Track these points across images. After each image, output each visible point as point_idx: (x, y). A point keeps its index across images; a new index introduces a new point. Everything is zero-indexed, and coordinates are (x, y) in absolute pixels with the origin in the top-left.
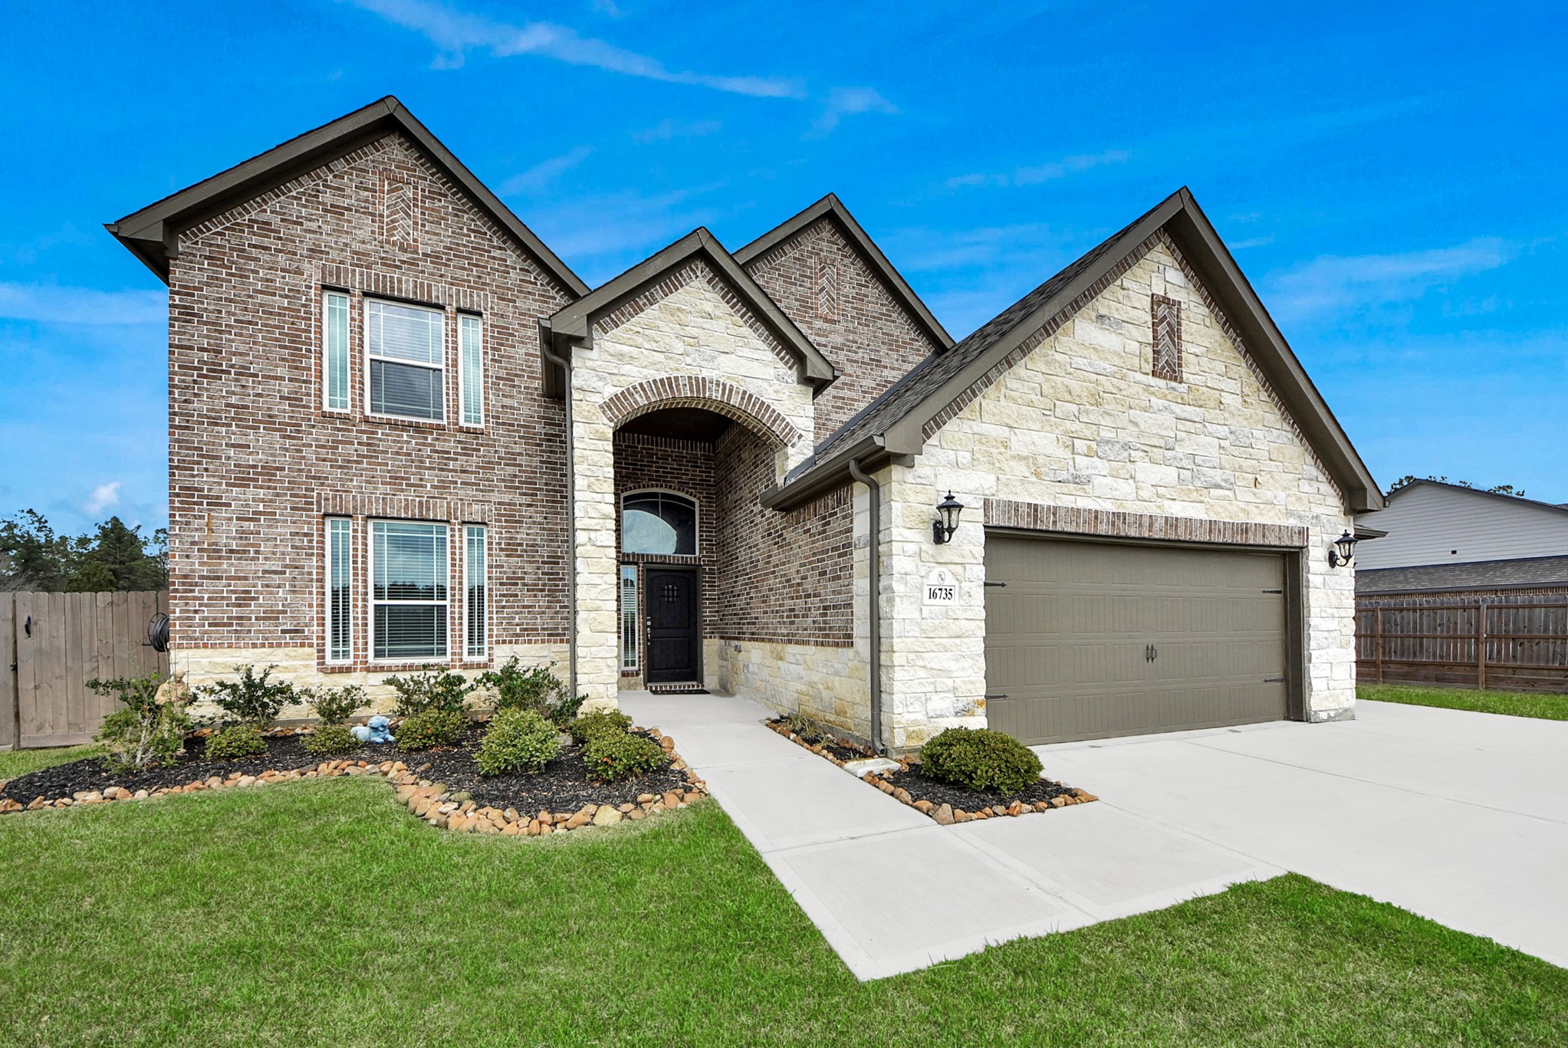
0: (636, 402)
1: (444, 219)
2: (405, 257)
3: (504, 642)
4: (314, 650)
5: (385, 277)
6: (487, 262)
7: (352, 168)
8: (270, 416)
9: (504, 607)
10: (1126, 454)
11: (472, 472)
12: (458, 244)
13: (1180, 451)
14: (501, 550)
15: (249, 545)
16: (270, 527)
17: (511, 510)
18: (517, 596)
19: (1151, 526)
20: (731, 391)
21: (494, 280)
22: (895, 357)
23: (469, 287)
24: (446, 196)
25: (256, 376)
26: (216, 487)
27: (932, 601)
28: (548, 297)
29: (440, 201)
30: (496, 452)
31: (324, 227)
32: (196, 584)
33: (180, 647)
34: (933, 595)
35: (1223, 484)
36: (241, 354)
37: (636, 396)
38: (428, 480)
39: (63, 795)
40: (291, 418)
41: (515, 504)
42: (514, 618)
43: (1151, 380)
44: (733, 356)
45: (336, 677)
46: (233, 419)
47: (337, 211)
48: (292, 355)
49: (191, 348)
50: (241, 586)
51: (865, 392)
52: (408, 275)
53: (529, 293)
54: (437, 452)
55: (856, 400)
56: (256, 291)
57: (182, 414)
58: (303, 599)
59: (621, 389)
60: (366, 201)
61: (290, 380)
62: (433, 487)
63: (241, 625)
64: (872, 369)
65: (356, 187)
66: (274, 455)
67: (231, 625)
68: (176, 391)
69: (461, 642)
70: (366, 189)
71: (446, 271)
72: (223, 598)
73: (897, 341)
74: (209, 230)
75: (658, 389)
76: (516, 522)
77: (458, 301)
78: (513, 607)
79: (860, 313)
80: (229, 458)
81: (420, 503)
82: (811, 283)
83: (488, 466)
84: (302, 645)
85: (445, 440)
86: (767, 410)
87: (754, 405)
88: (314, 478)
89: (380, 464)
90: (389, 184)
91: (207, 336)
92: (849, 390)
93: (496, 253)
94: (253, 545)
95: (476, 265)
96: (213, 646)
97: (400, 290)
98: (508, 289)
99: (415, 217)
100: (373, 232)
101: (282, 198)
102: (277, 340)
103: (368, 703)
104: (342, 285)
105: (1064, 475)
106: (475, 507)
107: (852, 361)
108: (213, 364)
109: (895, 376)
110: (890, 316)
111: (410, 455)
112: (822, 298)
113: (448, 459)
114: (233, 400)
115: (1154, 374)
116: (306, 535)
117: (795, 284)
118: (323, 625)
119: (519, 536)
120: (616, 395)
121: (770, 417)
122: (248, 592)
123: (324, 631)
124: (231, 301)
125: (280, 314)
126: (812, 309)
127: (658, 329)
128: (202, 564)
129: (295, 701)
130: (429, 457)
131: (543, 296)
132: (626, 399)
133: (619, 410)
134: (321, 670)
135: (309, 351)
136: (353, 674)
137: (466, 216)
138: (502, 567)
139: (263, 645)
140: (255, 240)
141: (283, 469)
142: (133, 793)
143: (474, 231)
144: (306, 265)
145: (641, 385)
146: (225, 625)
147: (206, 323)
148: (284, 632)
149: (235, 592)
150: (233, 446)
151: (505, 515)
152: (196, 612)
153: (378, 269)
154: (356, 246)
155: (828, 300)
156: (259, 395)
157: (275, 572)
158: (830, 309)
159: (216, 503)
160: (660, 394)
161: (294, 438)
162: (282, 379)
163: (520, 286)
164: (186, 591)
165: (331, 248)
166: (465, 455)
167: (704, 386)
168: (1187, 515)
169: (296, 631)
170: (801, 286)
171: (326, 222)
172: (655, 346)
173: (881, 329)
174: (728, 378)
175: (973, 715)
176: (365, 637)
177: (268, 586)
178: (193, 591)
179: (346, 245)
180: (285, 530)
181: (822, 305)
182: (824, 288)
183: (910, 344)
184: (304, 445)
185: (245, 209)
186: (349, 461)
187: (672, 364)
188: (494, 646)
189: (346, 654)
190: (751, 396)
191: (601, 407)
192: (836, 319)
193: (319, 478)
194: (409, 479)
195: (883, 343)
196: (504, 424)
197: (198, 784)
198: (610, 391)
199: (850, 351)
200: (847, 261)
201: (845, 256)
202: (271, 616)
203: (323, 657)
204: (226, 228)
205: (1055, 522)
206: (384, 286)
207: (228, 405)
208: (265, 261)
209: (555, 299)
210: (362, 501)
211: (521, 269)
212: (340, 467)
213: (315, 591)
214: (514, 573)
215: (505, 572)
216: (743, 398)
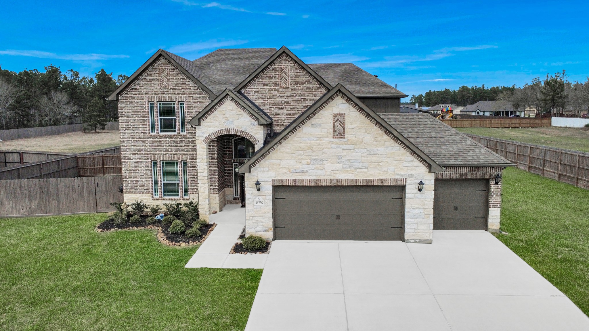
0: (212, 138)
1: (174, 77)
2: (166, 90)
3: (192, 193)
4: (151, 194)
5: (161, 97)
6: (185, 86)
7: (153, 68)
8: (139, 137)
9: (192, 184)
10: (322, 162)
11: (183, 147)
12: (178, 83)
13: (343, 159)
14: (191, 168)
15: (137, 169)
16: (141, 164)
17: (193, 157)
18: (195, 180)
19: (331, 182)
20: (237, 131)
21: (187, 91)
22: (311, 96)
23: (181, 95)
24: (175, 70)
25: (136, 127)
26: (130, 156)
27: (257, 204)
28: (201, 93)
29: (173, 72)
30: (189, 140)
31: (148, 86)
32: (128, 179)
33: (125, 193)
34: (257, 203)
35: (362, 167)
36: (133, 123)
37: (212, 136)
38: (173, 150)
39: (109, 229)
40: (144, 137)
41: (194, 155)
42: (194, 187)
43: (332, 140)
44: (238, 120)
45: (155, 201)
46: (132, 139)
47: (150, 81)
48: (143, 121)
49: (123, 123)
50: (135, 179)
51: (299, 110)
52: (167, 95)
53: (196, 93)
54: (175, 142)
55: (295, 114)
56: (135, 106)
57: (123, 139)
58: (148, 182)
59: (208, 135)
60: (157, 77)
61: (143, 127)
62: (174, 152)
63: (136, 188)
64: (302, 102)
65: (154, 73)
66: (141, 147)
67: (134, 188)
68: (121, 133)
69: (182, 193)
70: (156, 73)
71: (176, 91)
72: (133, 182)
73: (312, 90)
74: (125, 93)
75: (217, 133)
76: (194, 160)
77: (179, 99)
78: (194, 184)
79: (297, 82)
80: (132, 148)
81: (172, 156)
82: (278, 76)
83: (187, 145)
84: (148, 193)
85: (177, 139)
86: (248, 135)
87: (244, 134)
88: (149, 152)
89: (162, 147)
90: (162, 70)
91: (126, 119)
92: (293, 110)
93: (187, 83)
94: (138, 169)
95: (183, 88)
96: (131, 193)
97: (165, 100)
98: (191, 93)
99: (168, 78)
100: (159, 85)
101: (139, 81)
102: (140, 118)
103: (161, 209)
104: (153, 101)
105: (298, 171)
106: (184, 156)
107: (294, 100)
108: (128, 126)
109: (310, 103)
110: (309, 81)
111: (169, 144)
112: (282, 80)
113: (177, 144)
114: (132, 134)
115: (333, 138)
116: (148, 166)
117: (272, 78)
118: (152, 188)
119: (195, 164)
120: (207, 137)
121: (249, 136)
122: (137, 180)
123: (153, 190)
124: (130, 110)
125: (140, 111)
126: (278, 85)
127: (217, 117)
128: (128, 174)
129: (147, 208)
130: (173, 144)
131: (200, 93)
132: (209, 137)
133: (207, 140)
134: (152, 199)
135: (146, 119)
136: (159, 201)
137: (180, 74)
138: (191, 172)
139: (141, 193)
140: (134, 93)
141: (142, 150)
142: (119, 229)
143: (182, 78)
144: (145, 97)
145: (213, 133)
146: (133, 188)
147: (126, 116)
148: (145, 190)
149: (134, 180)
150: (133, 145)
151: (191, 158)
152: (128, 185)
153: (160, 95)
154: (155, 90)
155: (284, 81)
156: (137, 132)
157: (142, 175)
158: (285, 84)
159: (130, 159)
160: (218, 135)
161: (144, 142)
162: (141, 127)
163: (194, 91)
164: (126, 180)
165: (150, 91)
166: (181, 142)
167: (230, 131)
168: (346, 178)
169: (147, 190)
170: (274, 78)
171: (148, 85)
172: (216, 122)
173: (305, 86)
174: (237, 127)
175: (268, 232)
176: (161, 191)
177: (141, 179)
178: (127, 180)
179: (153, 90)
180: (143, 165)
181: (282, 83)
182: (283, 77)
183: (318, 90)
184: (146, 144)
185: (132, 86)
186: (156, 147)
187: (221, 126)
188: (190, 194)
189: (158, 195)
190: (243, 131)
191: (203, 140)
192: (287, 87)
193: (150, 152)
194: (169, 150)
195: (306, 92)
196: (190, 132)
197: (128, 229)
198: (205, 135)
199: (293, 97)
200: (292, 65)
201: (291, 64)
202: (142, 186)
203: (153, 196)
204: (128, 92)
205: (295, 183)
206: (162, 99)
207: (131, 136)
208: (136, 98)
209: (203, 93)
210: (159, 157)
211: (194, 86)
212: (154, 148)
213: (150, 180)
214: (194, 174)
215: (192, 174)
216: (241, 133)
